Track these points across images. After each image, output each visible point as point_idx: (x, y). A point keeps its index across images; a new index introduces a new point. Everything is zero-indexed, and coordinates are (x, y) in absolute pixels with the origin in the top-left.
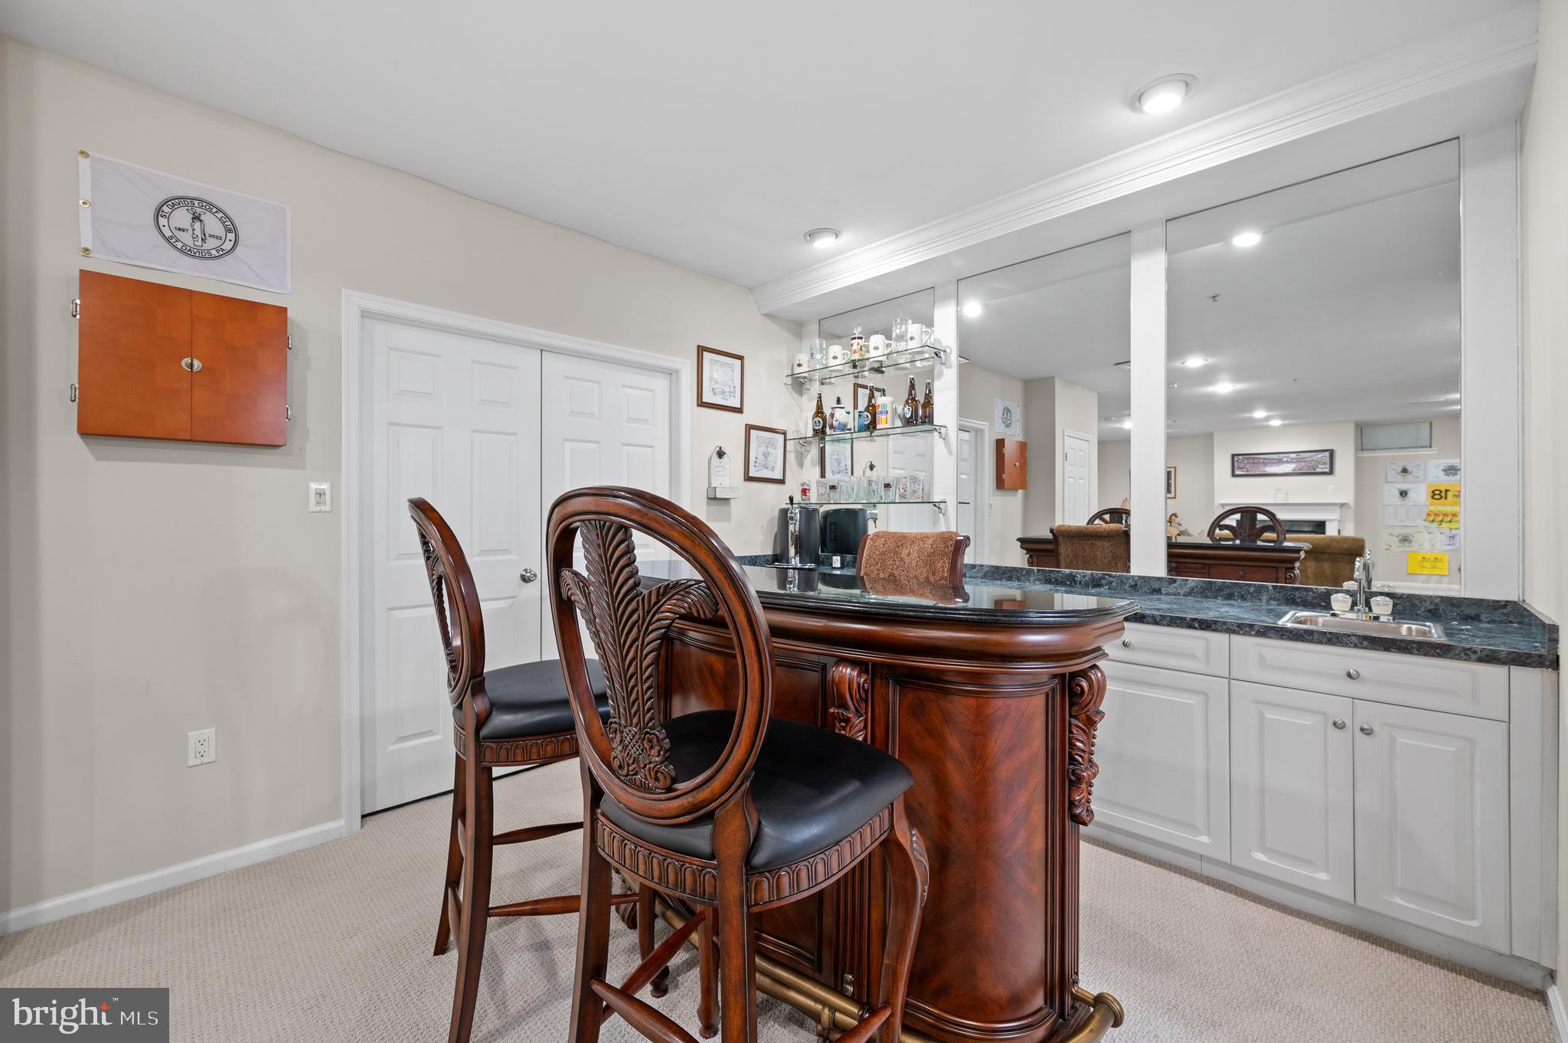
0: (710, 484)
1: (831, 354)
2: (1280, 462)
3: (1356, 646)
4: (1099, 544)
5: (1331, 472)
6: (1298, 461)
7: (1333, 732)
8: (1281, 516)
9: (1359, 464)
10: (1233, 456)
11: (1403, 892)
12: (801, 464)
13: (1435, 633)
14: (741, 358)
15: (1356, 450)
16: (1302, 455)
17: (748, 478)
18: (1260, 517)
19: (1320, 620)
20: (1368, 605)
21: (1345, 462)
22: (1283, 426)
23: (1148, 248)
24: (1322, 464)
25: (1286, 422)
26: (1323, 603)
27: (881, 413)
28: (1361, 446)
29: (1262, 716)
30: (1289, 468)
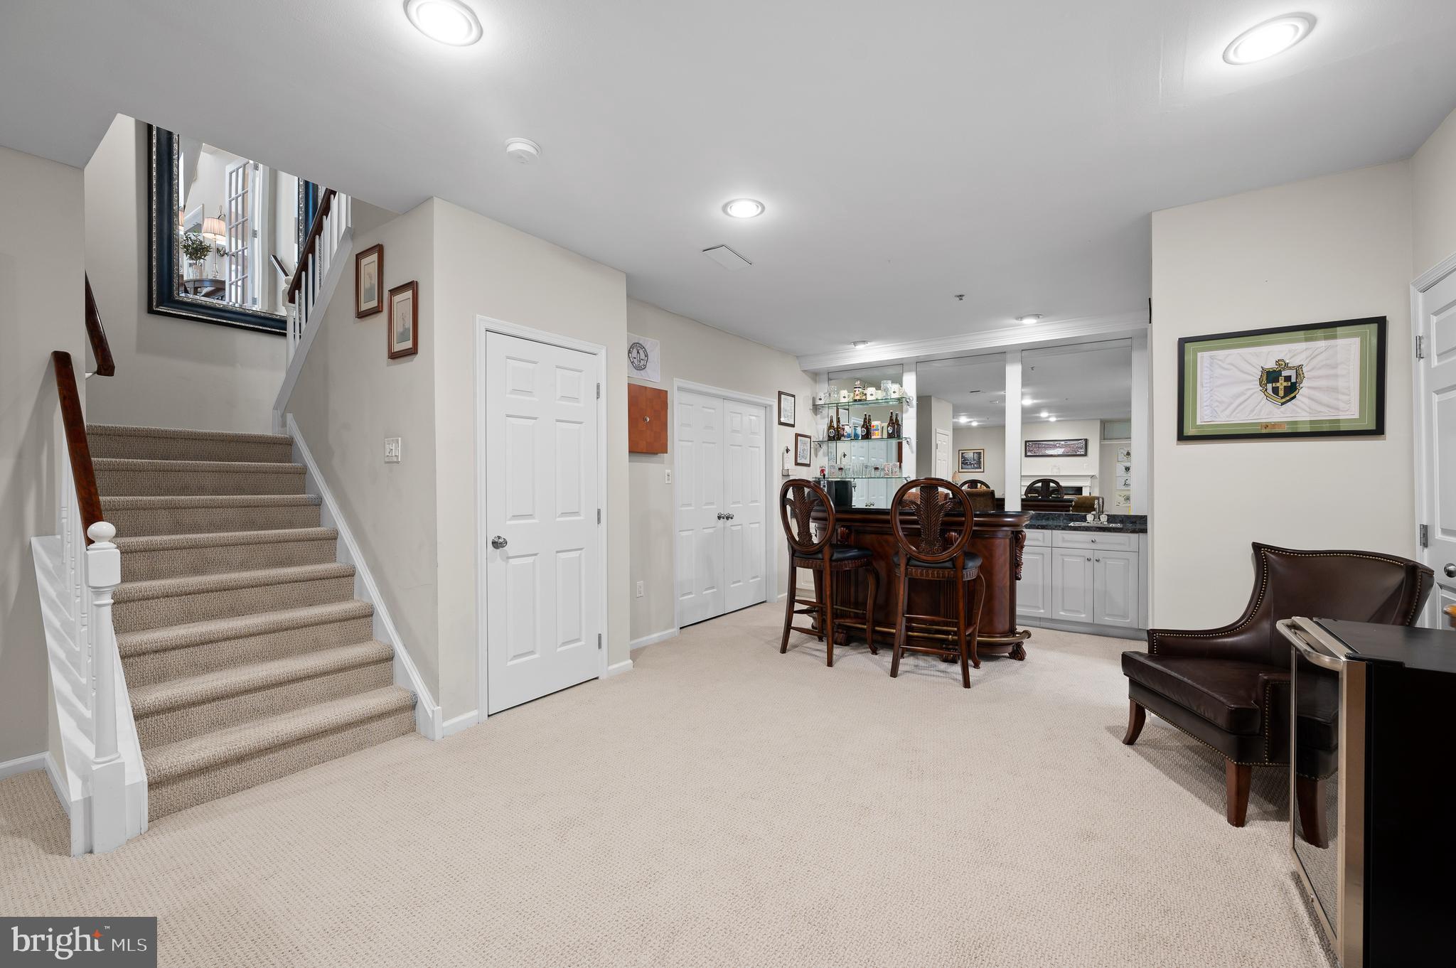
0: (783, 466)
1: (842, 395)
2: (1055, 447)
3: (1095, 531)
4: (978, 499)
5: (1085, 455)
6: (1066, 446)
7: (1087, 562)
8: (1063, 484)
9: (1102, 446)
10: (1026, 442)
11: (1109, 615)
12: (816, 456)
13: (1119, 525)
14: (794, 396)
15: (1101, 439)
16: (1069, 443)
17: (797, 464)
18: (1052, 484)
19: (1084, 524)
20: (1099, 518)
21: (1094, 448)
22: (1057, 421)
23: (1013, 361)
24: (1078, 449)
25: (1059, 419)
26: (1084, 519)
27: (875, 430)
28: (1104, 437)
29: (1063, 560)
30: (1060, 451)
